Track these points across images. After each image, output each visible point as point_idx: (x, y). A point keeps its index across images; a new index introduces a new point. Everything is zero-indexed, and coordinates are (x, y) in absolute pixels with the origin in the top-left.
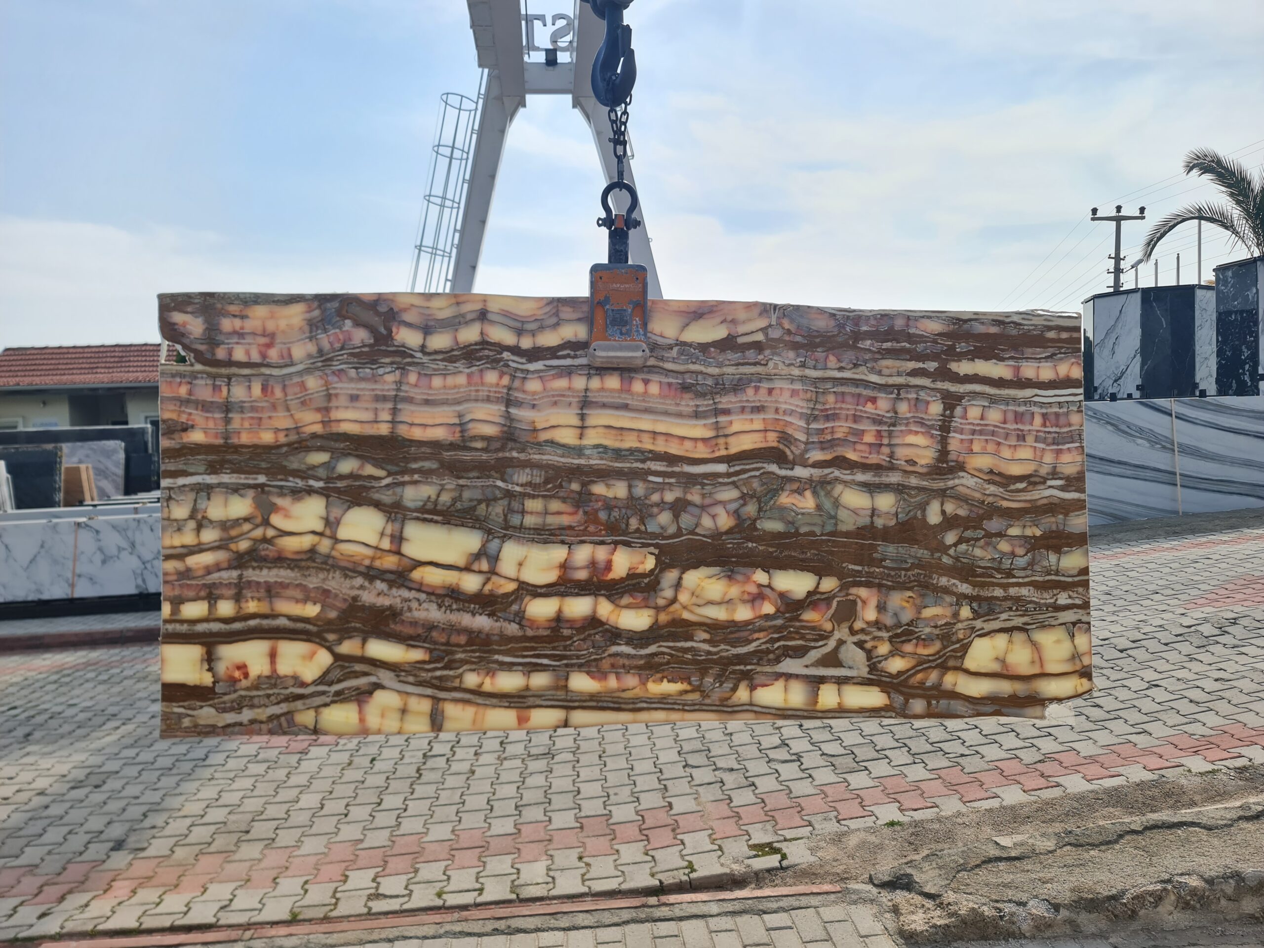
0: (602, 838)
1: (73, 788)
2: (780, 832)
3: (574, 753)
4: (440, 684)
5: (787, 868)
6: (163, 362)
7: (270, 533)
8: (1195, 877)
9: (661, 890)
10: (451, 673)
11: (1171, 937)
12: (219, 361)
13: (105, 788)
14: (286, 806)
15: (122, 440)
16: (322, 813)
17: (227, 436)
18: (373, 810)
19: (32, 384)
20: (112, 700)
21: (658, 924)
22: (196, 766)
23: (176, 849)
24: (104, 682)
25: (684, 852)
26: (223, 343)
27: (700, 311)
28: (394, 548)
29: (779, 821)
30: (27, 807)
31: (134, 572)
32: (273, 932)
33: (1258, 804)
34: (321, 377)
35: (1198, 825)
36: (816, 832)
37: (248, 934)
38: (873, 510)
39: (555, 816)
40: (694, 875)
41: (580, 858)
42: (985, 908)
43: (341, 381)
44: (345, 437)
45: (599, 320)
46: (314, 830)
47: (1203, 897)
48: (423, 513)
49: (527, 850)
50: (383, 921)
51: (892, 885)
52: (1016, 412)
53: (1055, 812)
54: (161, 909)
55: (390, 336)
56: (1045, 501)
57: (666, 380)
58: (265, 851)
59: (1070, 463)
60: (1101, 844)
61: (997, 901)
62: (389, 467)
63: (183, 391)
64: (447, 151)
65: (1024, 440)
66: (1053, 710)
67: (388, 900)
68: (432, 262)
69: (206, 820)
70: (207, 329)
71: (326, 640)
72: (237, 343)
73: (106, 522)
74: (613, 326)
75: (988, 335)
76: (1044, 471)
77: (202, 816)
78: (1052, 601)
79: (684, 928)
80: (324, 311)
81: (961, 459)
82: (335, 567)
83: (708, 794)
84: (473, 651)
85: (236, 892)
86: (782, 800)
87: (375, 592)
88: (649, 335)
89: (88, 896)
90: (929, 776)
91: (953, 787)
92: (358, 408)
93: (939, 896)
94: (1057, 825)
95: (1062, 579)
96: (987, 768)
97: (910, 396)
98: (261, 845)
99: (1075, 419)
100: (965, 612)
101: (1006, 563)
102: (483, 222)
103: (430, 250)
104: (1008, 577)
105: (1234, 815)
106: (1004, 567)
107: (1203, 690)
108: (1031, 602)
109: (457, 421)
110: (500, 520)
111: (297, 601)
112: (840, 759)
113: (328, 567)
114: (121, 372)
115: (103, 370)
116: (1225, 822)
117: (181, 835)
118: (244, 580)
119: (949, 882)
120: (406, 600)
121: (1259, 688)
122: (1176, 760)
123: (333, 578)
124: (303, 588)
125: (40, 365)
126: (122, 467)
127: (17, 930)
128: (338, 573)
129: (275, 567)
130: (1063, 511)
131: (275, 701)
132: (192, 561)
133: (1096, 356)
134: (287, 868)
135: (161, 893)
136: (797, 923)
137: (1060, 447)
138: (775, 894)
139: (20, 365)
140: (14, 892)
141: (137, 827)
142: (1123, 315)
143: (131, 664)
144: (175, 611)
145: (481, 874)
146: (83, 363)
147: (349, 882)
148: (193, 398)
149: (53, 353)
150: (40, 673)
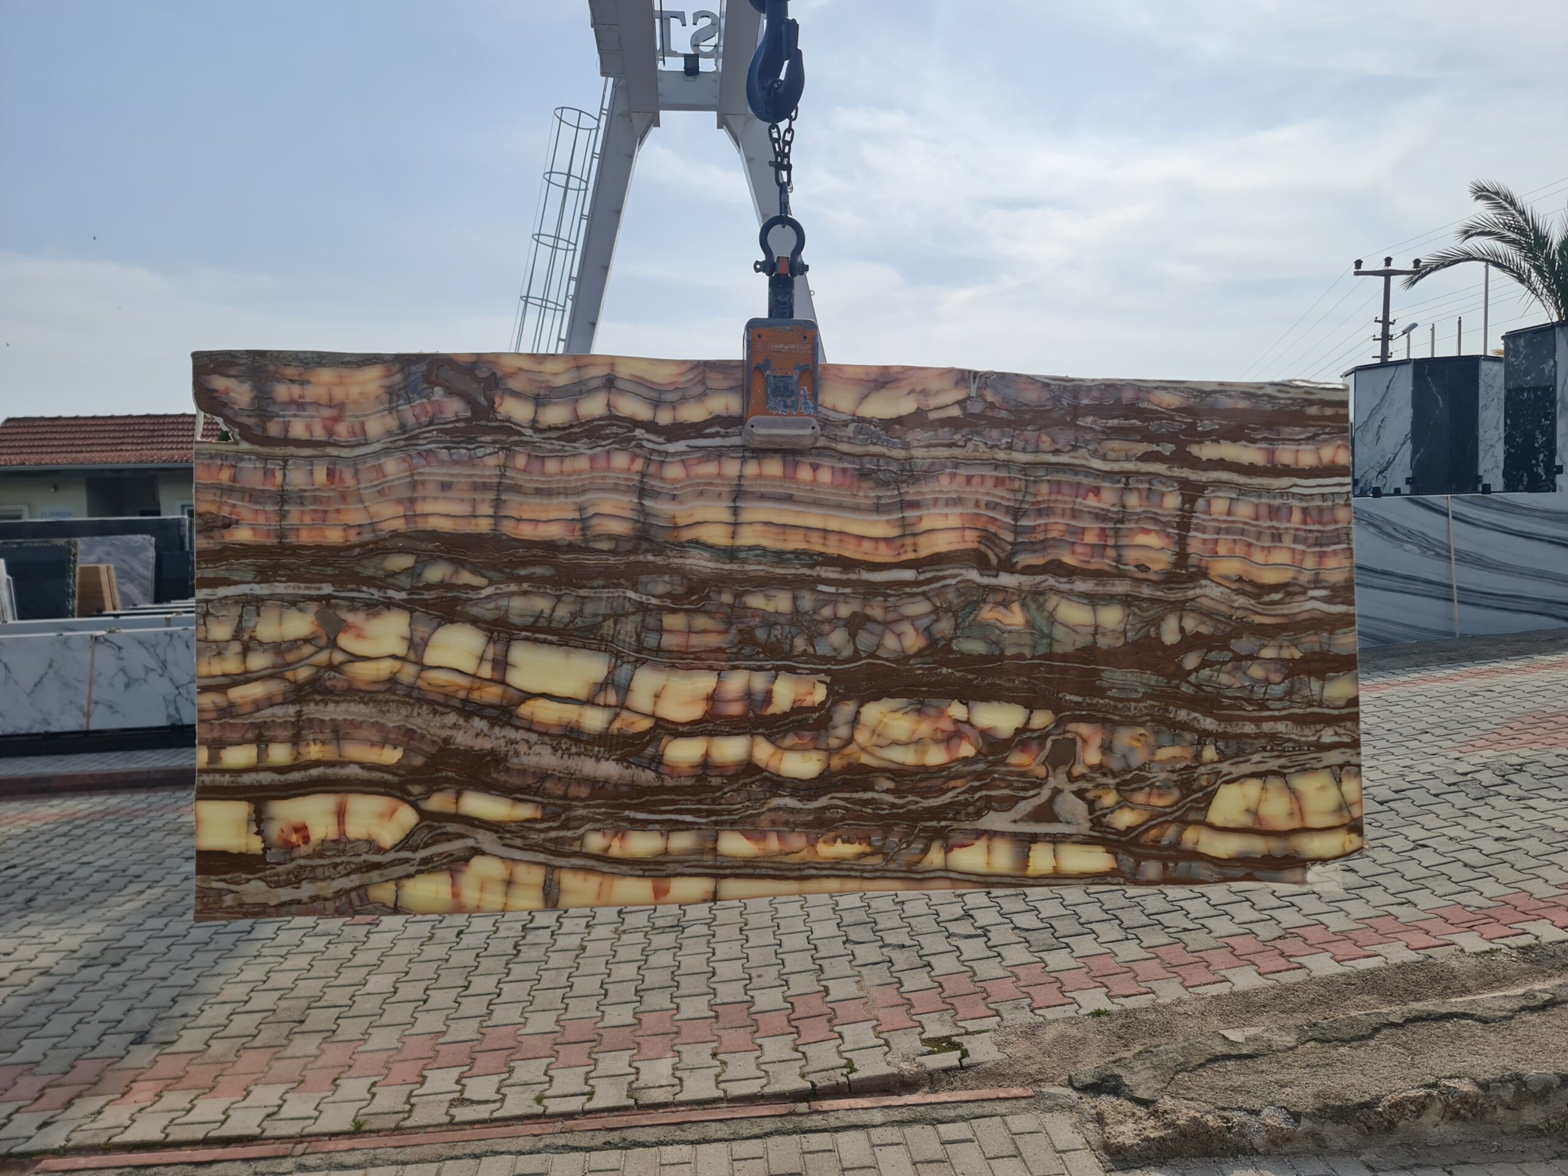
0: (742, 1031)
1: (85, 966)
2: (960, 1024)
3: (709, 925)
4: (556, 849)
5: (969, 1067)
6: (199, 439)
7: (338, 657)
8: (1466, 1081)
9: (813, 1094)
10: (569, 834)
11: (1435, 1154)
12: (272, 438)
13: (125, 966)
14: (350, 990)
15: (152, 535)
16: (394, 999)
17: (282, 534)
18: (459, 996)
19: (40, 464)
20: (136, 857)
21: (808, 1135)
22: (239, 940)
23: (212, 1042)
24: (126, 835)
25: (842, 1048)
26: (278, 416)
27: (881, 380)
28: (497, 677)
29: (959, 1010)
30: (27, 990)
31: (165, 698)
32: (331, 1145)
33: (1545, 991)
34: (404, 460)
35: (1471, 1016)
36: (1005, 1024)
37: (300, 1148)
38: (1097, 627)
39: (684, 1003)
40: (854, 1076)
41: (714, 1055)
42: (1209, 1117)
43: (429, 465)
44: (434, 535)
45: (758, 389)
46: (385, 1020)
47: (1475, 1105)
48: (534, 632)
49: (648, 1045)
50: (469, 1133)
51: (1096, 1088)
52: (1270, 506)
53: (1297, 1000)
54: (192, 1117)
55: (492, 407)
56: (1305, 616)
57: (841, 465)
58: (324, 1046)
59: (1336, 570)
60: (1352, 1039)
61: (1224, 1109)
62: (490, 574)
63: (225, 476)
65: (1280, 541)
66: (1314, 874)
67: (475, 1107)
68: (542, 317)
69: (249, 1007)
70: (256, 397)
71: (410, 794)
72: (296, 416)
73: (131, 636)
74: (775, 396)
75: (1235, 411)
76: (1304, 578)
77: (246, 1002)
78: (1314, 738)
79: (840, 1141)
80: (407, 377)
81: (1203, 564)
82: (422, 701)
83: (873, 977)
84: (597, 806)
85: (287, 1096)
86: (966, 985)
87: (472, 732)
88: (819, 408)
89: (102, 1100)
90: (1144, 954)
91: (1173, 969)
92: (451, 499)
93: (1154, 1102)
94: (1299, 1015)
95: (1327, 711)
96: (1215, 945)
97: (1141, 486)
98: (318, 1038)
99: (1342, 514)
100: (1209, 753)
101: (1259, 692)
102: (606, 268)
103: (539, 302)
104: (1260, 710)
105: (1515, 1005)
106: (1256, 696)
107: (1481, 851)
108: (1289, 740)
109: (576, 515)
110: (632, 640)
111: (373, 744)
112: (1036, 934)
113: (412, 701)
114: (152, 449)
115: (129, 448)
116: (1504, 1013)
117: (219, 1026)
118: (304, 717)
119: (1165, 1085)
120: (513, 742)
121: (1550, 849)
122: (1446, 937)
123: (419, 714)
124: (380, 727)
125: (50, 439)
126: (152, 567)
127: (11, 1143)
128: (424, 708)
129: (345, 700)
130: (1327, 627)
131: (344, 872)
132: (237, 694)
133: (1357, 440)
134: (350, 1066)
135: (192, 1097)
136: (978, 1134)
137: (1324, 549)
138: (953, 1099)
139: (26, 440)
140: (9, 1095)
141: (163, 1015)
142: (1390, 391)
143: (160, 813)
144: (214, 758)
145: (591, 1075)
146: (104, 438)
147: (427, 1085)
148: (237, 485)
149: (68, 425)
150: (46, 824)
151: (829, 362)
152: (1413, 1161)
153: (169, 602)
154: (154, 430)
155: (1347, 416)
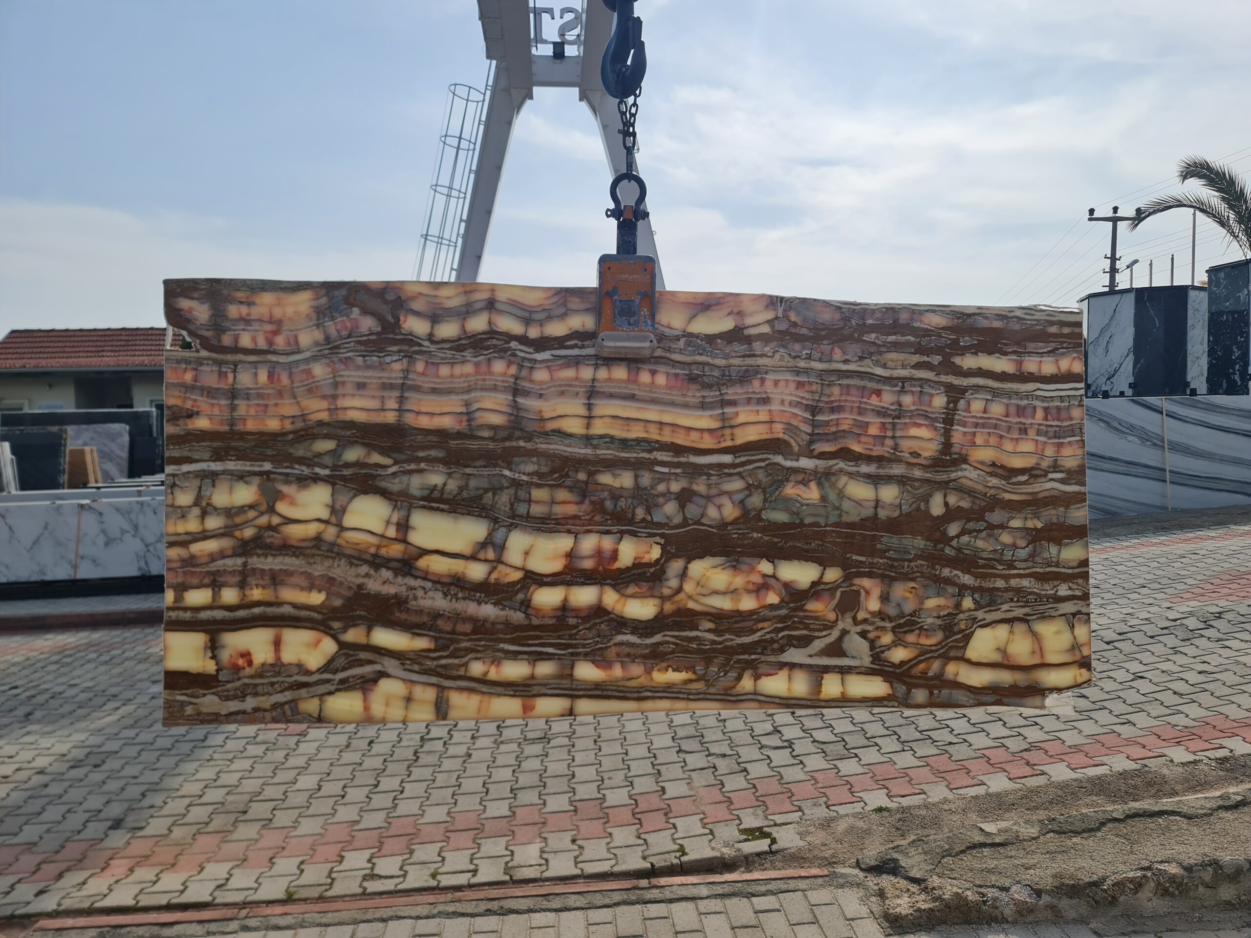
0: (596, 822)
1: (72, 767)
2: (770, 817)
3: (570, 737)
4: (445, 673)
5: (777, 852)
6: (168, 348)
7: (276, 520)
8: (1174, 865)
9: (653, 872)
10: (456, 661)
11: (1149, 923)
12: (226, 347)
13: (105, 767)
14: (284, 788)
15: (127, 423)
16: (320, 794)
17: (232, 423)
18: (370, 792)
19: (38, 367)
20: (114, 680)
21: (648, 905)
22: (195, 747)
23: (174, 828)
24: (106, 663)
25: (676, 836)
26: (230, 330)
27: (707, 303)
28: (400, 537)
29: (769, 806)
30: (26, 786)
31: (137, 554)
32: (268, 911)
33: (1238, 794)
34: (328, 365)
35: (1178, 814)
36: (806, 817)
37: (244, 913)
38: (877, 501)
39: (550, 800)
40: (685, 859)
41: (574, 841)
42: (969, 893)
43: (348, 369)
44: (352, 425)
45: (607, 310)
46: (311, 811)
47: (1181, 884)
48: (429, 501)
49: (521, 833)
50: (378, 901)
51: (879, 869)
52: (1018, 406)
53: (1039, 800)
54: (158, 887)
55: (397, 323)
56: (1046, 494)
57: (674, 371)
58: (262, 832)
59: (1070, 457)
60: (1084, 831)
61: (980, 886)
62: (395, 455)
63: (188, 377)
64: (455, 142)
65: (1026, 433)
66: (1051, 700)
67: (383, 881)
68: (438, 251)
69: (204, 800)
70: (213, 315)
71: (331, 628)
72: (244, 330)
73: (110, 504)
74: (621, 316)
75: (991, 330)
76: (1045, 464)
77: (200, 796)
78: (1052, 592)
79: (674, 910)
80: (331, 299)
81: (964, 452)
82: (340, 555)
83: (701, 780)
84: (479, 640)
85: (233, 871)
86: (775, 787)
87: (380, 580)
88: (656, 326)
89: (85, 874)
90: (917, 763)
91: (940, 774)
92: (365, 396)
93: (925, 880)
94: (1041, 812)
95: (1063, 570)
96: (974, 756)
97: (914, 389)
98: (258, 825)
99: (1076, 413)
100: (968, 603)
101: (1008, 555)
102: (489, 212)
103: (436, 239)
104: (1009, 569)
105: (1213, 804)
106: (1005, 558)
107: (1187, 682)
108: (1032, 593)
109: (464, 410)
110: (507, 508)
111: (302, 589)
112: (831, 746)
113: (333, 555)
114: (127, 355)
115: (109, 354)
116: (1205, 811)
117: (179, 815)
118: (249, 567)
119: (933, 867)
120: (412, 588)
121: (1242, 680)
122: (1159, 750)
123: (339, 566)
124: (308, 575)
125: (46, 347)
126: (126, 449)
127: (14, 907)
128: (343, 560)
129: (280, 554)
130: (1064, 504)
131: (279, 689)
132: (198, 548)
133: (1090, 354)
134: (283, 848)
135: (158, 871)
136: (784, 905)
137: (1061, 440)
138: (764, 877)
139: (26, 347)
140: (12, 869)
141: (135, 806)
142: (1117, 314)
143: (132, 645)
144: (179, 598)
145: (476, 856)
146: (89, 346)
147: (345, 863)
148: (198, 384)
149: (59, 336)
150: (42, 653)
151: (667, 289)
152: (1133, 929)
153: (139, 476)
154: (129, 341)
155: (1081, 334)
